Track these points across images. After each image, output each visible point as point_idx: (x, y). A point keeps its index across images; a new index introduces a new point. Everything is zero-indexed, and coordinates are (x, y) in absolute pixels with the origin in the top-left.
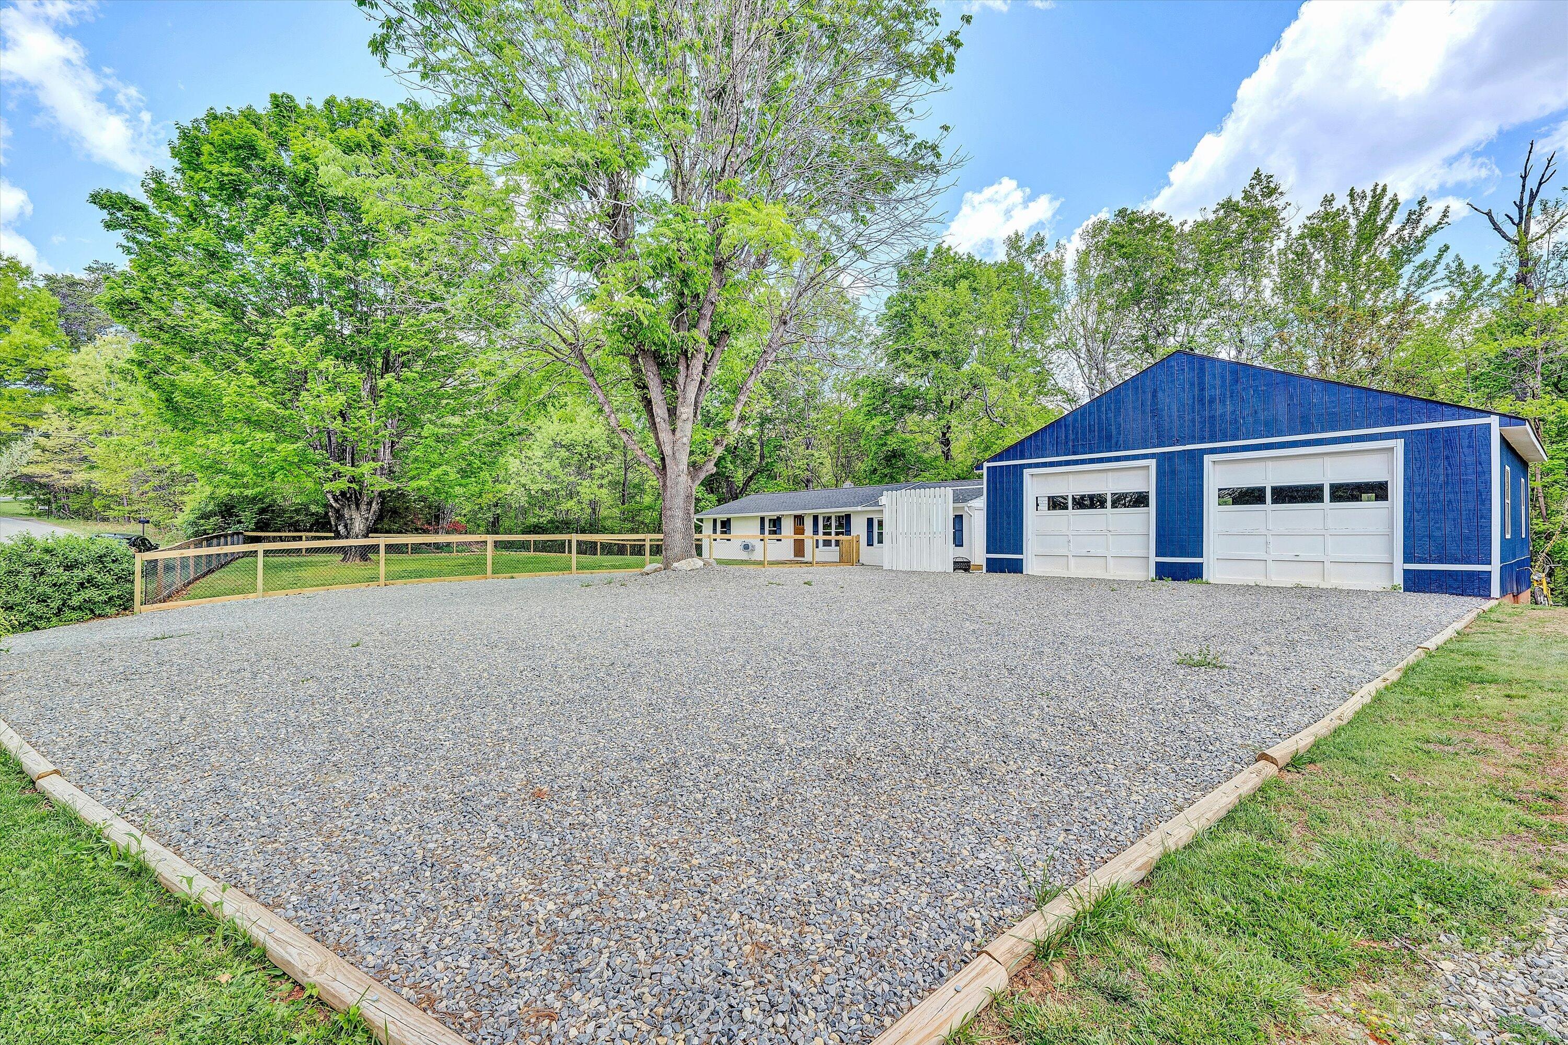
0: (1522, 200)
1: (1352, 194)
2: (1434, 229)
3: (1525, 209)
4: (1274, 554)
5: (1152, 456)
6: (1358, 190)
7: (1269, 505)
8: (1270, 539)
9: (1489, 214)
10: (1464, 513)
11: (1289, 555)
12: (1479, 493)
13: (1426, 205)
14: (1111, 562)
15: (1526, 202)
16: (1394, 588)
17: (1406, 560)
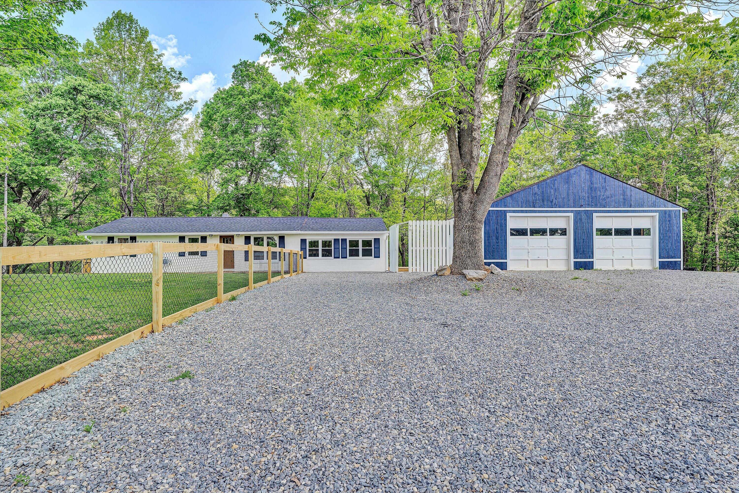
4: (616, 257)
5: (572, 211)
7: (613, 237)
8: (614, 250)
11: (621, 257)
14: (550, 262)
16: (655, 269)
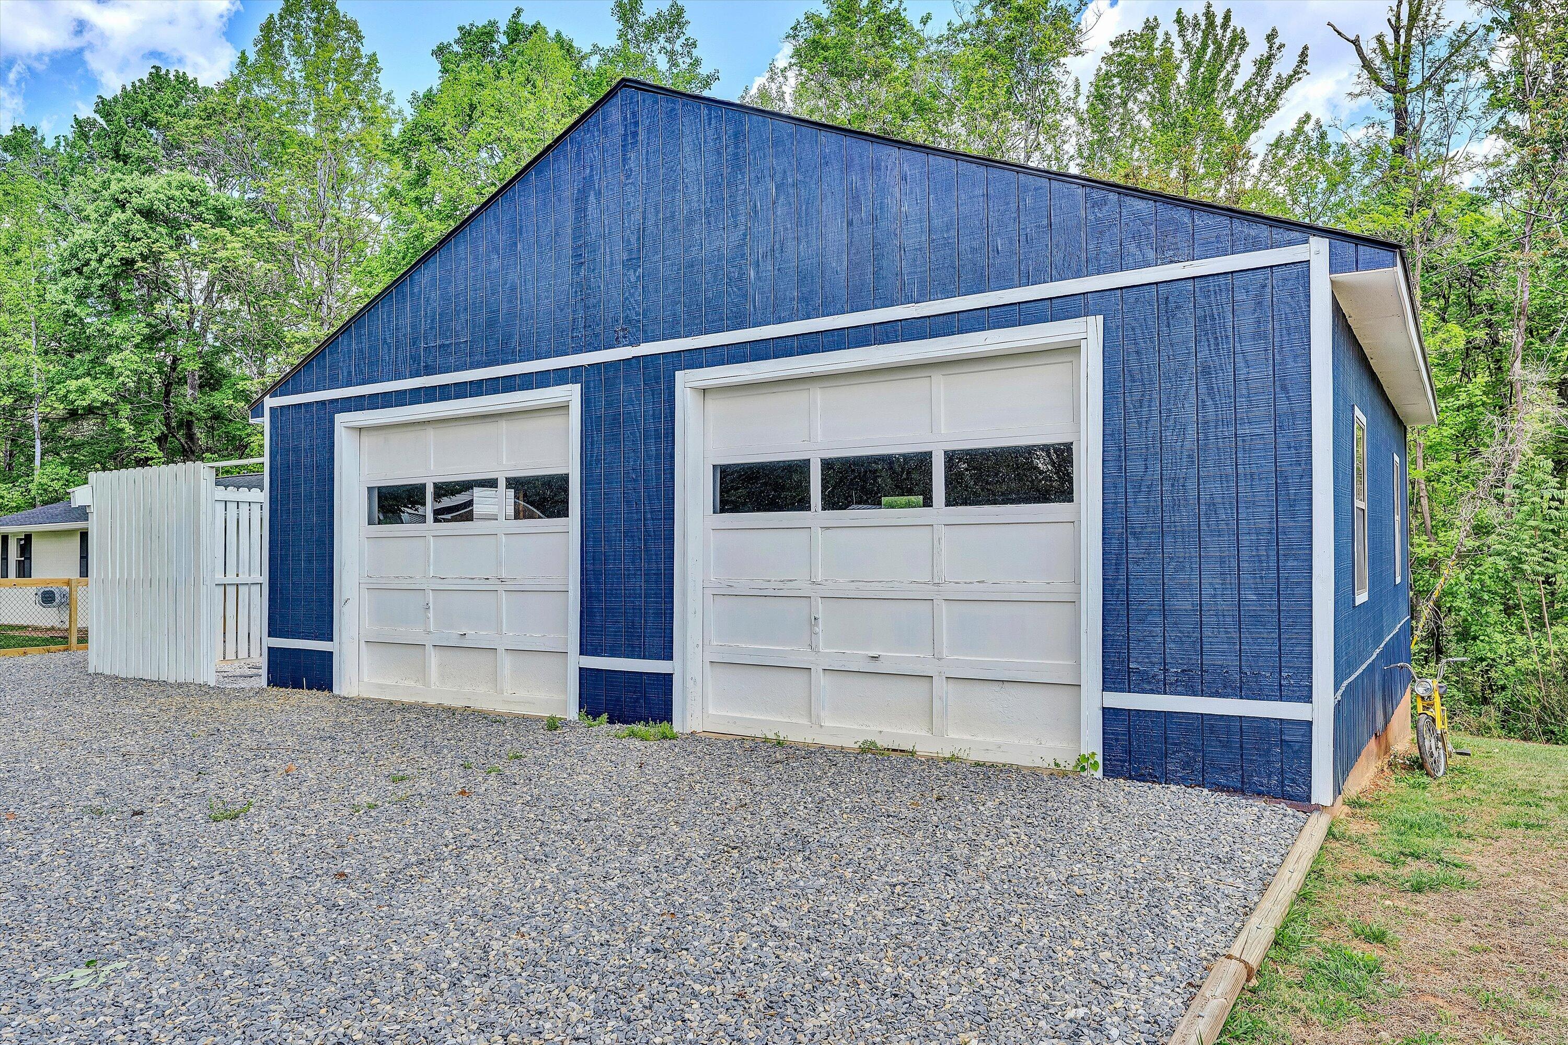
0: (1398, 18)
1: (1179, 20)
2: (1290, 80)
3: (1402, 33)
4: (827, 651)
5: (572, 375)
6: (1188, 14)
7: (815, 514)
8: (820, 608)
9: (1356, 43)
10: (1245, 540)
11: (856, 657)
12: (1281, 481)
13: (1277, 42)
14: (507, 663)
15: (1405, 21)
16: (1082, 764)
17: (1111, 681)
